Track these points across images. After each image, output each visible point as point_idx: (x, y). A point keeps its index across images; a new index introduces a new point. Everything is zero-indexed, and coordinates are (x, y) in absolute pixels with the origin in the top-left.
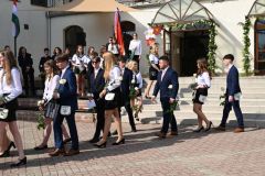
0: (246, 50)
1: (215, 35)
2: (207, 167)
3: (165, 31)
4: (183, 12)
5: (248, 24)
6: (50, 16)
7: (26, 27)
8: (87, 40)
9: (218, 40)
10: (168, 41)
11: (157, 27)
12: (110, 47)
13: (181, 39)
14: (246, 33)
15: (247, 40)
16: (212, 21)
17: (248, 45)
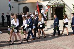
1: (65, 8)
2: (64, 45)
6: (19, 4)
7: (13, 7)
8: (29, 10)
10: (52, 10)
11: (49, 6)
12: (36, 12)
13: (55, 9)
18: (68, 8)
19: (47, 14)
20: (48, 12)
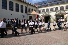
4: (46, 14)
7: (24, 16)
9: (51, 18)
15: (55, 18)
16: (50, 15)
19: (42, 20)
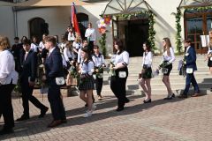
0: (178, 34)
1: (153, 23)
3: (113, 21)
4: (128, 5)
5: (179, 13)
6: (16, 10)
8: (49, 29)
9: (156, 28)
10: (115, 28)
11: (107, 18)
13: (126, 26)
14: (178, 21)
15: (179, 27)
16: (151, 12)
17: (179, 30)
18: (160, 23)
19: (104, 39)
20: (104, 35)
